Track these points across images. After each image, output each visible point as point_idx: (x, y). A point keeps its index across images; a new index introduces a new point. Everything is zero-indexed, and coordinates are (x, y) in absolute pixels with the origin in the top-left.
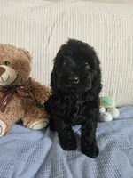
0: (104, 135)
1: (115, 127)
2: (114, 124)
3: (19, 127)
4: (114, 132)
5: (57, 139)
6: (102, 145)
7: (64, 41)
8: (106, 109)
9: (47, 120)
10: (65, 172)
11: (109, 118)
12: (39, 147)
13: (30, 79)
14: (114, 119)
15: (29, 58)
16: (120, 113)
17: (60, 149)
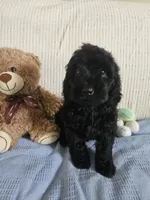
0: (121, 152)
1: (134, 143)
3: (25, 140)
5: (68, 155)
6: (119, 163)
7: (77, 46)
8: (125, 123)
9: (56, 134)
10: (76, 193)
11: (127, 132)
12: (48, 164)
13: (39, 88)
14: (133, 134)
16: (140, 127)
17: (71, 166)
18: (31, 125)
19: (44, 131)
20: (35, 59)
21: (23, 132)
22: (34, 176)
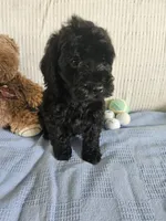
2: (120, 132)
4: (118, 141)
14: (122, 127)
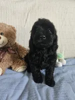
0: (58, 74)
3: (10, 70)
6: (57, 80)
8: (59, 60)
9: (25, 66)
10: (36, 95)
12: (22, 82)
13: (16, 43)
14: (63, 66)
15: (15, 31)
17: (33, 82)
18: (12, 62)
19: (19, 65)
20: (13, 28)
21: (8, 66)
22: (14, 88)
